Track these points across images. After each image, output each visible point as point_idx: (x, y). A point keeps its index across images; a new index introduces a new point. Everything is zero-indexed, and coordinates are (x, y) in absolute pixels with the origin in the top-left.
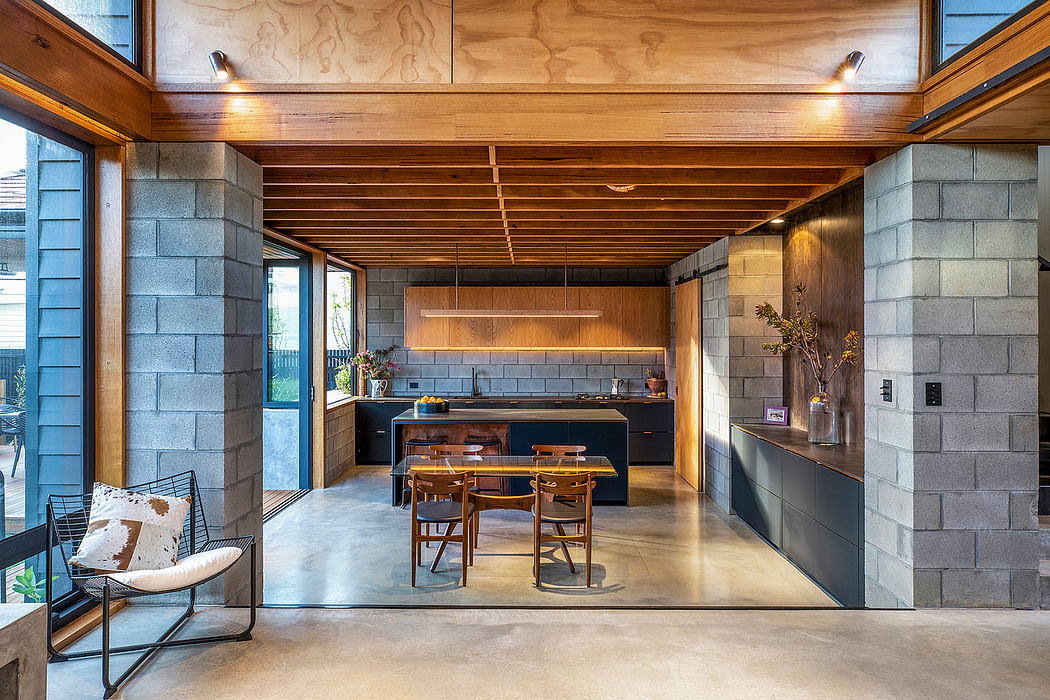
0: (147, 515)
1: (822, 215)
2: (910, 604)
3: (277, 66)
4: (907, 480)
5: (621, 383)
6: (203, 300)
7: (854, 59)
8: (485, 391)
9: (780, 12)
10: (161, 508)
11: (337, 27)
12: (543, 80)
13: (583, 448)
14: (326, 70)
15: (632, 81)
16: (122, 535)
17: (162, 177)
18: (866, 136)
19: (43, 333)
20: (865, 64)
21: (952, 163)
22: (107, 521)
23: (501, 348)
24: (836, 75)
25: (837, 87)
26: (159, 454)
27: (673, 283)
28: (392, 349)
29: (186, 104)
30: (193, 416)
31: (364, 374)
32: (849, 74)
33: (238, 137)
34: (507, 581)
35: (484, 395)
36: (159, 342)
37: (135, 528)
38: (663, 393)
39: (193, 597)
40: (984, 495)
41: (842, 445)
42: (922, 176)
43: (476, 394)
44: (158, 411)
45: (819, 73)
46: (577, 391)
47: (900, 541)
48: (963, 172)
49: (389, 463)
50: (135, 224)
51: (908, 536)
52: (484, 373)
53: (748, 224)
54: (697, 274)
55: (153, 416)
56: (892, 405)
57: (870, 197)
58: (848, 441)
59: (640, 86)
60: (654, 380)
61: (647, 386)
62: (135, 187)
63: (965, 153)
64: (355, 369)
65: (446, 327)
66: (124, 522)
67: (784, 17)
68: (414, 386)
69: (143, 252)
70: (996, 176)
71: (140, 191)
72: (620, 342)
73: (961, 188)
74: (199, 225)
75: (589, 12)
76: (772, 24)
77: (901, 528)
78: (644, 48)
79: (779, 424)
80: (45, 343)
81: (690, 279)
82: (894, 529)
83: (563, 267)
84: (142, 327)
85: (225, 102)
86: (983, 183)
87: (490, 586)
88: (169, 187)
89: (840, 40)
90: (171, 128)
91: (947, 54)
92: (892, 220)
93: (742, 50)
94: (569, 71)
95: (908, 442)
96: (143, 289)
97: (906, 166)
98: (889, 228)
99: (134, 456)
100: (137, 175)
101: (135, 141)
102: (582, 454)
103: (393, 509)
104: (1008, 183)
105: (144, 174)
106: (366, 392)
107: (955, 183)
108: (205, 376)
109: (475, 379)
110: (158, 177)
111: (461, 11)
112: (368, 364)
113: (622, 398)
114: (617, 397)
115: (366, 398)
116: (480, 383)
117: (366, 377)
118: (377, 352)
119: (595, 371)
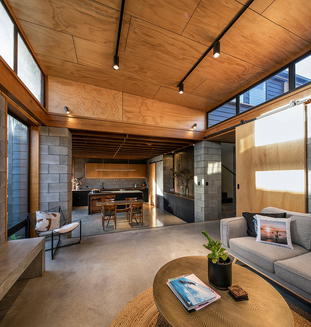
0: (52, 217)
1: (181, 152)
2: (204, 220)
3: (81, 112)
4: (203, 199)
5: (137, 185)
6: (62, 165)
7: (195, 125)
8: (105, 188)
9: (183, 115)
10: (55, 215)
11: (96, 105)
12: (142, 122)
14: (94, 114)
15: (158, 124)
16: (47, 223)
17: (50, 135)
18: (197, 139)
19: (14, 173)
20: (197, 126)
21: (210, 144)
22: (43, 219)
23: (110, 178)
24: (192, 127)
25: (192, 130)
26: (49, 203)
27: (148, 164)
28: (81, 178)
29: (57, 118)
30: (59, 193)
31: (74, 184)
32: (195, 128)
33: (71, 127)
34: (125, 227)
36: (49, 175)
37: (50, 220)
38: (146, 187)
39: (60, 237)
40: (214, 201)
41: (186, 194)
42: (205, 146)
43: (103, 188)
44: (48, 193)
45: (190, 127)
46: (127, 187)
47: (202, 210)
48: (211, 146)
50: (42, 146)
51: (203, 208)
52: (105, 183)
53: (167, 153)
54: (155, 162)
55: (47, 194)
56: (200, 186)
57: (195, 149)
58: (187, 194)
59: (160, 126)
60: (144, 184)
61: (142, 185)
62: (42, 137)
63: (211, 143)
65: (96, 173)
66: (47, 219)
67: (184, 116)
68: (87, 187)
69: (45, 153)
70: (215, 147)
71: (43, 138)
72: (137, 176)
73: (211, 149)
74: (60, 147)
75: (151, 110)
76: (182, 117)
77: (202, 207)
78: (161, 118)
79: (172, 192)
80: (14, 176)
81: (153, 163)
82: (200, 208)
84: (44, 171)
85: (68, 119)
86: (214, 148)
87: (121, 228)
88: (52, 138)
89: (193, 121)
90: (52, 123)
91: (209, 126)
92: (200, 154)
93: (178, 121)
94: (146, 121)
95: (203, 192)
96: (45, 162)
97: (203, 144)
98: (200, 155)
99: (41, 204)
100: (42, 134)
101: (42, 126)
102: (136, 199)
103: (89, 216)
104: (217, 148)
105: (44, 134)
106: (75, 188)
107: (210, 148)
108: (62, 183)
110: (49, 135)
111: (124, 106)
112: (75, 182)
113: (137, 188)
114: (136, 188)
115: (75, 190)
116: (104, 186)
117: (75, 185)
118: (78, 179)
119: (131, 182)
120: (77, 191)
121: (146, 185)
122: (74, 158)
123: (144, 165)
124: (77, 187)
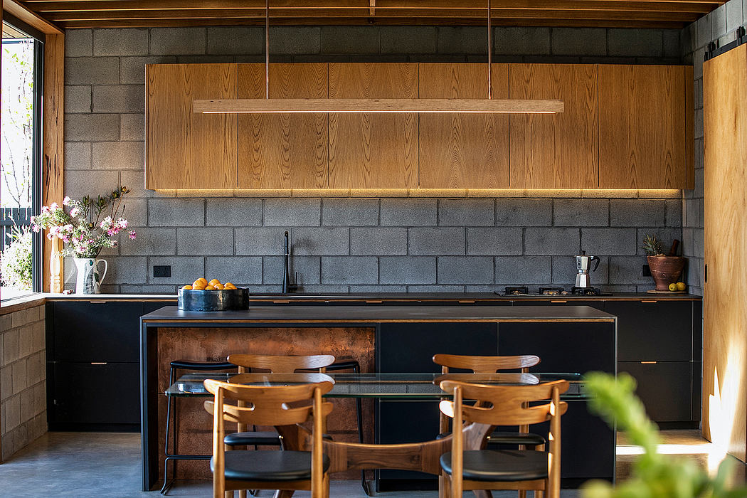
5: (594, 263)
8: (311, 283)
13: (532, 360)
23: (345, 190)
28: (115, 195)
31: (61, 244)
35: (307, 290)
38: (680, 285)
43: (291, 287)
46: (504, 281)
49: (135, 428)
52: (308, 243)
60: (661, 258)
61: (647, 271)
64: (40, 241)
68: (163, 271)
72: (593, 178)
81: (732, 46)
83: (481, 23)
106: (66, 281)
109: (288, 258)
112: (68, 227)
113: (598, 294)
114: (585, 291)
115: (65, 295)
116: (300, 266)
117: (66, 252)
118: (87, 202)
119: (542, 240)
120: (84, 304)
121: (681, 267)
122: (61, 26)
123: (660, 78)
124: (83, 268)
